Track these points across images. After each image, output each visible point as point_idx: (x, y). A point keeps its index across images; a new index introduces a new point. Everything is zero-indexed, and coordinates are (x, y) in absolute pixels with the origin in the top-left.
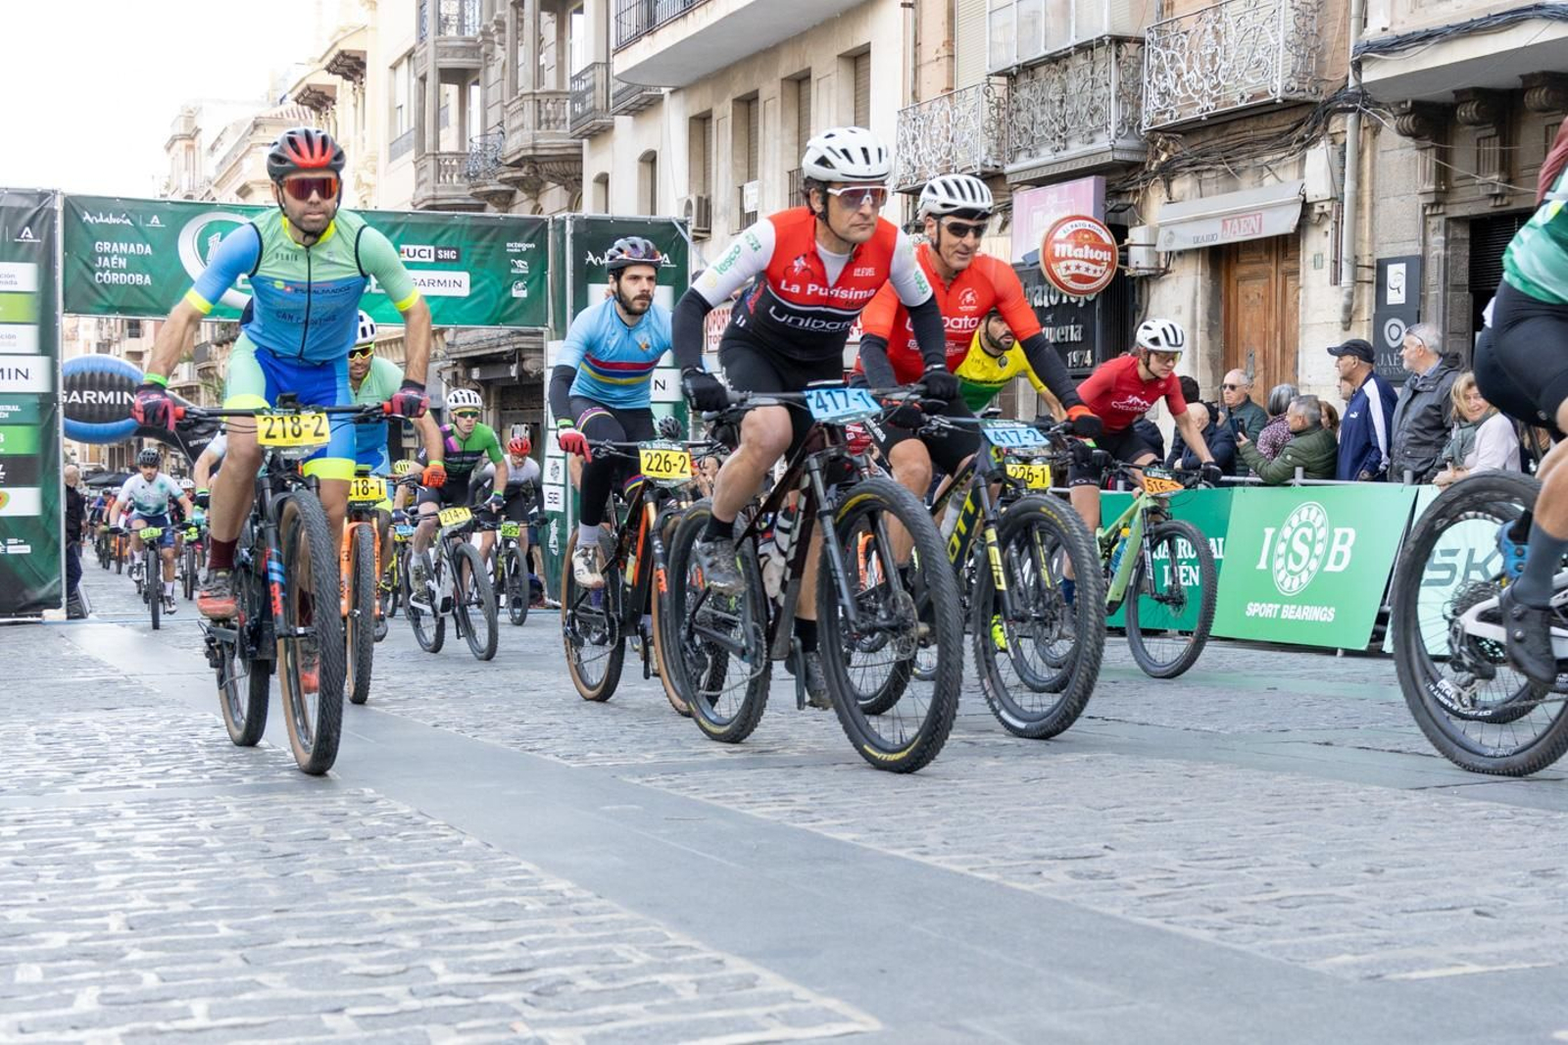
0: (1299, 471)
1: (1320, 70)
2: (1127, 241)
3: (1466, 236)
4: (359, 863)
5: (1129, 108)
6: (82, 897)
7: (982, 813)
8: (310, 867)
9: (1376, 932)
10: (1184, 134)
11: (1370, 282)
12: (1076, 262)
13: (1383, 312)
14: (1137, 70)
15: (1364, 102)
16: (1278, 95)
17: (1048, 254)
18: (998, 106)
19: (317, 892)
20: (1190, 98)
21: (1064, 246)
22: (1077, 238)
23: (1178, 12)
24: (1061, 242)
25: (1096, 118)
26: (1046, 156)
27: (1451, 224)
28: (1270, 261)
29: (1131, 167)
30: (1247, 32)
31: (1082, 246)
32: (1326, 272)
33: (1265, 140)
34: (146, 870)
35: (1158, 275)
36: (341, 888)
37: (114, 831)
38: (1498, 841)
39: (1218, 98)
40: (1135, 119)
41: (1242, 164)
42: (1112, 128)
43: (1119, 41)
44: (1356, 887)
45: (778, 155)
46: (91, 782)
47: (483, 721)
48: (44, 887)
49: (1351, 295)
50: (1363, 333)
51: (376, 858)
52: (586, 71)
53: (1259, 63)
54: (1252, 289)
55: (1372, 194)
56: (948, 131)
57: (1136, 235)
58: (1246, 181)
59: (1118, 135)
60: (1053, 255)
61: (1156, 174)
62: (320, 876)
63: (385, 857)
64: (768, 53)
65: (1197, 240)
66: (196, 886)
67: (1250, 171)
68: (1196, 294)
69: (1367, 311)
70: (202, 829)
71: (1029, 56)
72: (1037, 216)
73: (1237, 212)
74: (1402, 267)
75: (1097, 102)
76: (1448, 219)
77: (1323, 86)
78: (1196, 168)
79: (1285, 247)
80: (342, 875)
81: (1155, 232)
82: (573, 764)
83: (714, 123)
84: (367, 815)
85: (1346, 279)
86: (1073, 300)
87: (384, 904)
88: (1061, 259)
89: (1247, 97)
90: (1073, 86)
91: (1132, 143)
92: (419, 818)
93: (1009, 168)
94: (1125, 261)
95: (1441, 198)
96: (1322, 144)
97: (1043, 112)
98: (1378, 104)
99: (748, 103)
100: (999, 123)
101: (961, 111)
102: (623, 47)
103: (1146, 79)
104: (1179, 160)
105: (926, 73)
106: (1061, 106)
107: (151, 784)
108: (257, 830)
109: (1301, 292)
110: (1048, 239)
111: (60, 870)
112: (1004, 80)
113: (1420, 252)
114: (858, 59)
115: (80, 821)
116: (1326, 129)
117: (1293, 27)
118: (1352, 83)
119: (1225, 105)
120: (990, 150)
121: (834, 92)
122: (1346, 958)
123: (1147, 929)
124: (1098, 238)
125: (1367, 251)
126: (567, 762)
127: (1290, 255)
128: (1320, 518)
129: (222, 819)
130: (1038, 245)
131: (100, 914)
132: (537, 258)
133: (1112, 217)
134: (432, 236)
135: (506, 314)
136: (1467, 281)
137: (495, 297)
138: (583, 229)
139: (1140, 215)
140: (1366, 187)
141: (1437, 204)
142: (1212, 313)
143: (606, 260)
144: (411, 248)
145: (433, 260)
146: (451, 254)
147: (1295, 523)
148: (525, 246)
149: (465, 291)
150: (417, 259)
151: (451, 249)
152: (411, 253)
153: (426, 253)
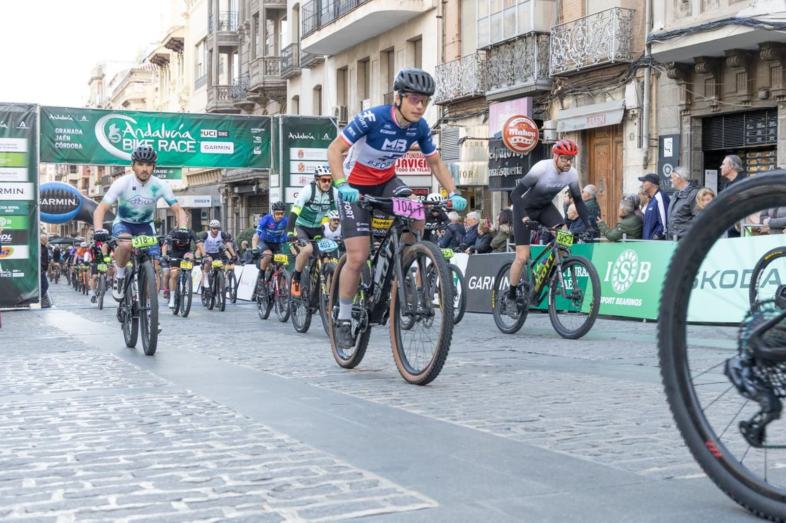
0: (624, 235)
1: (632, 48)
2: (543, 128)
3: (700, 124)
4: (186, 427)
5: (543, 65)
6: (53, 445)
7: (481, 400)
8: (163, 429)
9: (669, 456)
10: (569, 77)
11: (656, 147)
12: (519, 137)
13: (662, 160)
14: (547, 47)
15: (652, 62)
16: (612, 59)
17: (506, 133)
18: (482, 64)
19: (166, 442)
20: (571, 60)
21: (513, 130)
22: (520, 126)
23: (566, 21)
24: (512, 128)
25: (528, 70)
26: (504, 87)
27: (693, 119)
28: (609, 137)
29: (545, 93)
30: (598, 30)
31: (522, 130)
32: (636, 142)
33: (606, 81)
34: (83, 431)
36: (178, 439)
37: (68, 412)
38: (723, 411)
39: (585, 61)
40: (546, 71)
41: (596, 92)
42: (535, 75)
43: (538, 34)
44: (658, 434)
45: (379, 87)
46: (56, 388)
47: (243, 356)
48: (34, 440)
49: (647, 153)
50: (653, 170)
51: (194, 424)
52: (288, 47)
53: (603, 44)
54: (601, 151)
55: (657, 105)
56: (459, 76)
57: (547, 124)
58: (598, 99)
59: (538, 78)
60: (508, 134)
61: (556, 96)
62: (168, 434)
63: (198, 424)
64: (374, 40)
65: (575, 127)
66: (108, 439)
67: (599, 95)
69: (655, 161)
70: (110, 411)
71: (496, 41)
72: (501, 116)
73: (593, 114)
74: (671, 140)
75: (528, 62)
76: (692, 117)
77: (633, 55)
78: (574, 93)
79: (617, 130)
80: (177, 433)
81: (556, 123)
82: (286, 377)
83: (349, 72)
84: (189, 403)
85: (645, 145)
86: (518, 155)
87: (199, 447)
88: (512, 136)
89: (598, 60)
90: (517, 55)
91: (544, 82)
92: (214, 405)
93: (487, 93)
94: (542, 137)
95: (688, 107)
96: (633, 82)
97: (503, 67)
98: (659, 64)
99: (364, 63)
100: (482, 72)
101: (465, 66)
102: (306, 36)
103: (551, 52)
104: (567, 90)
105: (448, 49)
106: (511, 64)
107: (84, 389)
108: (136, 411)
109: (624, 151)
110: (506, 126)
111: (42, 431)
112: (485, 52)
113: (679, 133)
114: (416, 42)
115: (51, 407)
116: (635, 75)
117: (619, 28)
118: (646, 54)
119: (588, 64)
120: (478, 85)
121: (405, 58)
122: (655, 469)
123: (561, 456)
124: (530, 126)
126: (283, 376)
127: (619, 134)
128: (634, 257)
129: (119, 406)
130: (501, 129)
131: (63, 453)
132: (266, 136)
133: (536, 116)
134: (216, 125)
135: (251, 162)
136: (701, 146)
137: (246, 154)
138: (288, 122)
139: (549, 115)
140: (654, 102)
141: (687, 110)
142: (583, 161)
143: (298, 137)
144: (206, 131)
145: (216, 136)
146: (224, 134)
147: (622, 260)
148: (260, 130)
149: (231, 151)
150: (209, 136)
151: (225, 131)
152: (206, 134)
153: (213, 134)
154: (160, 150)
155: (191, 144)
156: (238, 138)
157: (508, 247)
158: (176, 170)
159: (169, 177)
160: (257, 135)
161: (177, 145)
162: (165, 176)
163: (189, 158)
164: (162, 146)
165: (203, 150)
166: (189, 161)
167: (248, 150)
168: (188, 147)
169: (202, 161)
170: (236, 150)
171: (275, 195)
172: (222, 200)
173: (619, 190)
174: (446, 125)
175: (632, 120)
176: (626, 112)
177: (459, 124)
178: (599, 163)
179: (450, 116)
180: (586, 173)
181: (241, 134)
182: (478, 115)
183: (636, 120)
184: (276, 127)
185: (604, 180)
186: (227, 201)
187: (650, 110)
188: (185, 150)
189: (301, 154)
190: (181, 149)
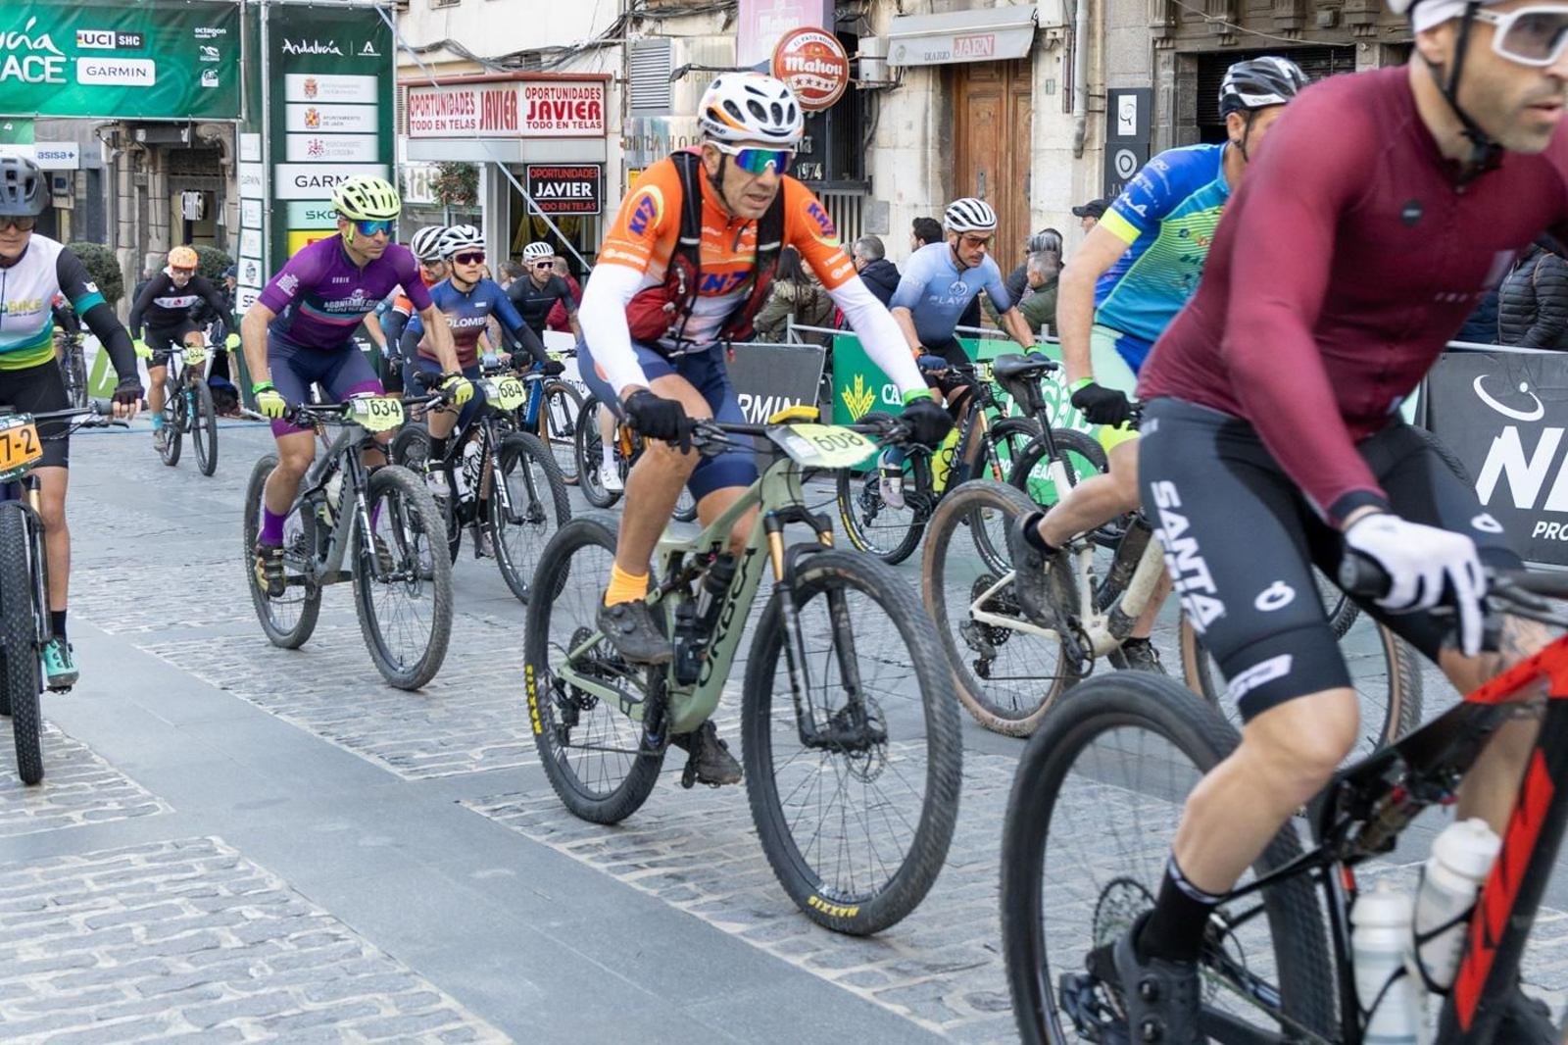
2: (858, 54)
3: (1194, 69)
11: (1102, 112)
12: (807, 77)
13: (1114, 143)
21: (795, 59)
22: (808, 51)
24: (791, 55)
27: (1180, 59)
28: (1001, 80)
31: (813, 60)
32: (1059, 99)
35: (889, 88)
49: (1083, 125)
50: (1094, 161)
54: (983, 108)
55: (1104, 24)
57: (866, 47)
60: (784, 68)
65: (928, 56)
68: (927, 110)
69: (1098, 141)
72: (764, 20)
73: (967, 32)
74: (1132, 99)
76: (1177, 54)
79: (1017, 70)
81: (886, 44)
85: (1078, 108)
88: (789, 73)
94: (855, 73)
95: (1170, 33)
109: (1033, 118)
110: (779, 50)
113: (1150, 85)
124: (829, 51)
125: (1098, 81)
127: (1021, 78)
132: (229, 45)
133: (841, 27)
134: (112, 21)
135: (195, 105)
136: (1194, 116)
137: (183, 86)
138: (279, 15)
139: (870, 25)
140: (1098, 16)
141: (1167, 38)
142: (943, 131)
143: (305, 49)
144: (89, 33)
145: (113, 46)
146: (134, 41)
148: (215, 32)
149: (149, 80)
150: (96, 45)
151: (133, 35)
152: (90, 39)
153: (106, 40)
155: (53, 64)
156: (164, 50)
157: (789, 333)
158: (19, 124)
159: (3, 138)
160: (209, 42)
161: (21, 66)
163: (52, 96)
165: (83, 78)
166: (50, 103)
167: (188, 77)
168: (49, 70)
169: (83, 102)
170: (162, 78)
171: (252, 180)
172: (104, 156)
173: (1021, 197)
174: (642, 33)
175: (1050, 50)
176: (1039, 32)
177: (669, 27)
178: (979, 134)
179: (648, 10)
180: (950, 156)
181: (171, 40)
182: (710, 11)
183: (1061, 53)
184: (253, 25)
185: (990, 173)
186: (116, 158)
187: (1090, 32)
188: (41, 78)
189: (311, 88)
190: (31, 75)
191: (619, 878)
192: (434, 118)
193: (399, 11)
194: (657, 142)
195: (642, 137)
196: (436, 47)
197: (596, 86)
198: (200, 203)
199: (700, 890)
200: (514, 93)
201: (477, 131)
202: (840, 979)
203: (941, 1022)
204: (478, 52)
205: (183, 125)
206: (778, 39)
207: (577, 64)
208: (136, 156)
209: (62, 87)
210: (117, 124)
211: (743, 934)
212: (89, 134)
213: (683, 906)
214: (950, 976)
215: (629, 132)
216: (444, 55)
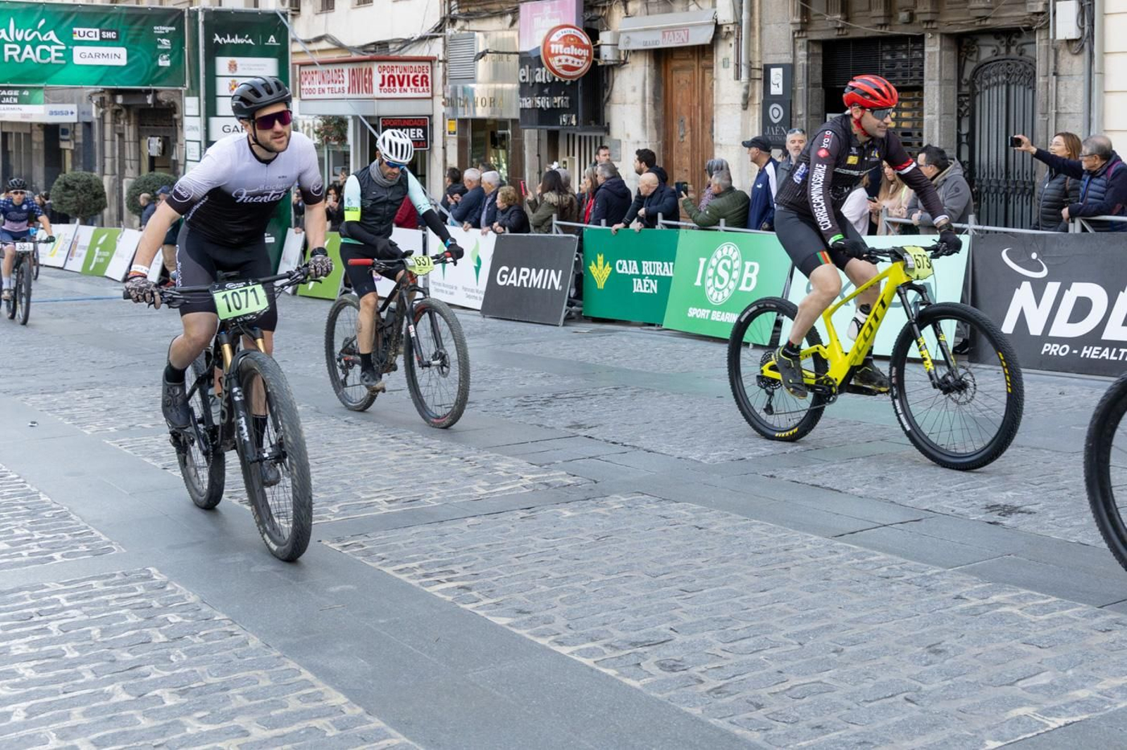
0: (722, 221)
2: (599, 42)
3: (820, 51)
11: (760, 79)
12: (565, 57)
13: (768, 100)
17: (547, 51)
21: (557, 46)
22: (566, 40)
24: (555, 43)
27: (810, 44)
28: (693, 59)
31: (569, 46)
32: (731, 70)
35: (620, 64)
49: (747, 87)
50: (755, 112)
54: (682, 77)
55: (760, 21)
57: (605, 37)
58: (677, 7)
60: (549, 51)
65: (645, 43)
68: (645, 79)
69: (758, 99)
72: (537, 20)
73: (671, 27)
74: (780, 71)
76: (809, 41)
79: (704, 53)
81: (617, 35)
85: (744, 76)
86: (562, 81)
88: (555, 55)
94: (597, 55)
95: (804, 26)
109: (715, 84)
110: (546, 41)
113: (791, 62)
124: (580, 40)
127: (707, 55)
128: (736, 254)
130: (538, 42)
132: (177, 38)
133: (588, 24)
134: (97, 22)
135: (154, 78)
136: (820, 81)
137: (146, 65)
138: (211, 17)
139: (607, 23)
140: (757, 16)
141: (802, 30)
142: (656, 92)
143: (229, 40)
144: (82, 30)
145: (98, 39)
146: (112, 35)
147: (719, 256)
148: (167, 29)
149: (123, 62)
150: (86, 38)
151: (111, 31)
152: (82, 34)
153: (93, 34)
154: (7, 59)
155: (57, 51)
156: (132, 41)
157: (554, 227)
158: (33, 91)
159: (22, 101)
160: (163, 36)
161: (34, 52)
162: (16, 100)
163: (56, 72)
164: (11, 53)
165: (77, 60)
166: (56, 77)
167: (149, 59)
168: (54, 54)
169: (78, 76)
170: (131, 60)
171: (193, 128)
172: (95, 113)
173: (707, 136)
174: (455, 29)
175: (726, 39)
176: (718, 27)
177: (474, 25)
178: (680, 95)
179: (460, 14)
180: (661, 109)
181: (138, 35)
182: (502, 14)
183: (732, 41)
184: (193, 25)
185: (687, 120)
186: (103, 115)
187: (751, 27)
188: (48, 60)
189: (233, 66)
190: (41, 58)
191: (428, 590)
192: (317, 86)
193: (293, 15)
194: (466, 101)
195: (456, 98)
196: (318, 39)
197: (425, 64)
198: (160, 145)
199: (481, 596)
200: (370, 70)
201: (346, 95)
202: (572, 653)
203: (638, 680)
204: (347, 42)
205: (148, 92)
206: (545, 32)
207: (413, 50)
208: (116, 113)
209: (63, 66)
210: (103, 92)
211: (509, 625)
212: (85, 99)
213: (469, 607)
214: (647, 649)
215: (447, 95)
216: (324, 45)
